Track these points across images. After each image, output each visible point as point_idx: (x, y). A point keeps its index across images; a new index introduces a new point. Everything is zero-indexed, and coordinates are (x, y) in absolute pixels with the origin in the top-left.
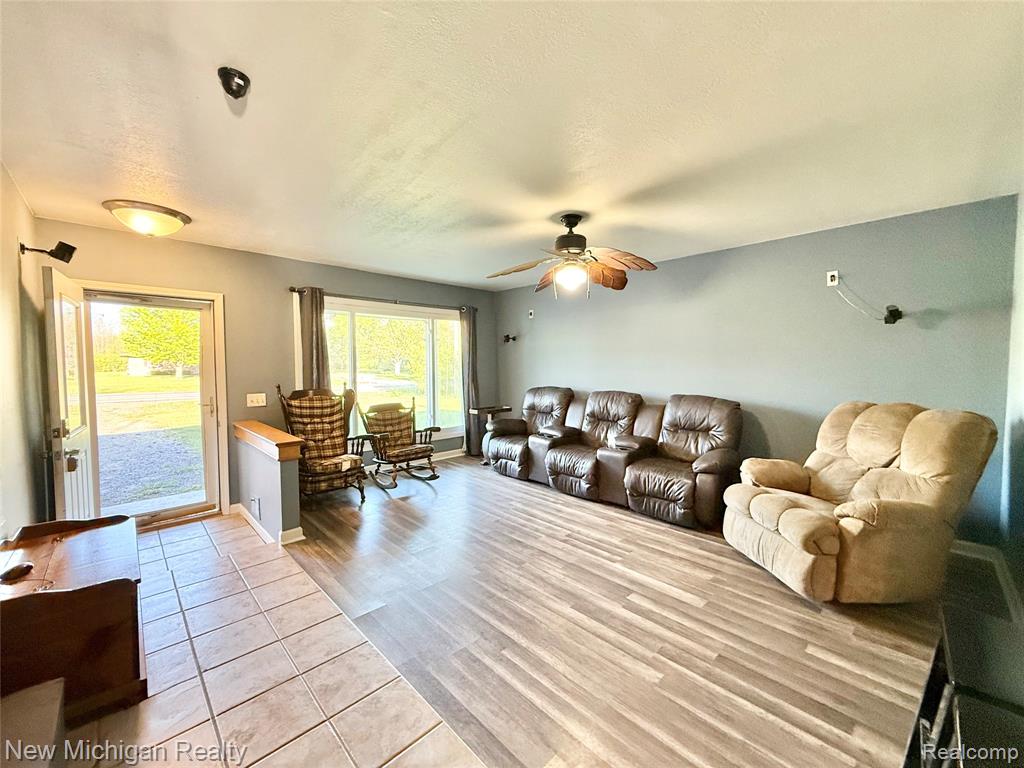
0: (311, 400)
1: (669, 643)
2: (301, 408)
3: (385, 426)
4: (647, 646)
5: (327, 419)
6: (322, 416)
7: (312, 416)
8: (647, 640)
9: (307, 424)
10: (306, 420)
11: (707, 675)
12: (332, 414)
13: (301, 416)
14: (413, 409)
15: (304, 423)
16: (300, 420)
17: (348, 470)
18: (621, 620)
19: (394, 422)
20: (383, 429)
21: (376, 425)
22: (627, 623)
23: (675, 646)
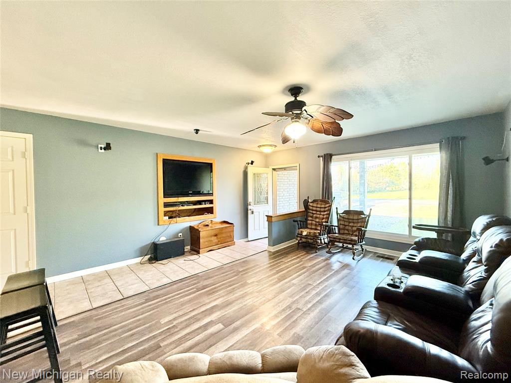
0: (317, 204)
1: (178, 331)
2: (313, 207)
3: (350, 222)
4: (181, 322)
5: (322, 213)
6: (320, 211)
7: (316, 211)
8: (185, 323)
9: (314, 214)
10: (314, 212)
11: (154, 337)
12: (324, 211)
13: (313, 210)
14: (369, 216)
15: (313, 213)
16: (312, 212)
17: (305, 235)
18: (201, 318)
19: (354, 221)
20: (346, 224)
21: (344, 221)
22: (198, 320)
23: (175, 332)
